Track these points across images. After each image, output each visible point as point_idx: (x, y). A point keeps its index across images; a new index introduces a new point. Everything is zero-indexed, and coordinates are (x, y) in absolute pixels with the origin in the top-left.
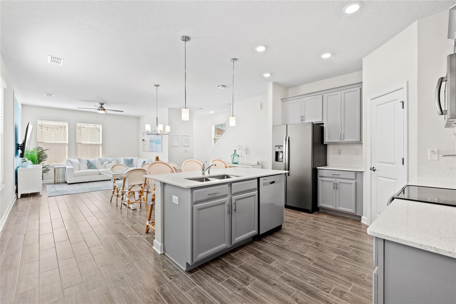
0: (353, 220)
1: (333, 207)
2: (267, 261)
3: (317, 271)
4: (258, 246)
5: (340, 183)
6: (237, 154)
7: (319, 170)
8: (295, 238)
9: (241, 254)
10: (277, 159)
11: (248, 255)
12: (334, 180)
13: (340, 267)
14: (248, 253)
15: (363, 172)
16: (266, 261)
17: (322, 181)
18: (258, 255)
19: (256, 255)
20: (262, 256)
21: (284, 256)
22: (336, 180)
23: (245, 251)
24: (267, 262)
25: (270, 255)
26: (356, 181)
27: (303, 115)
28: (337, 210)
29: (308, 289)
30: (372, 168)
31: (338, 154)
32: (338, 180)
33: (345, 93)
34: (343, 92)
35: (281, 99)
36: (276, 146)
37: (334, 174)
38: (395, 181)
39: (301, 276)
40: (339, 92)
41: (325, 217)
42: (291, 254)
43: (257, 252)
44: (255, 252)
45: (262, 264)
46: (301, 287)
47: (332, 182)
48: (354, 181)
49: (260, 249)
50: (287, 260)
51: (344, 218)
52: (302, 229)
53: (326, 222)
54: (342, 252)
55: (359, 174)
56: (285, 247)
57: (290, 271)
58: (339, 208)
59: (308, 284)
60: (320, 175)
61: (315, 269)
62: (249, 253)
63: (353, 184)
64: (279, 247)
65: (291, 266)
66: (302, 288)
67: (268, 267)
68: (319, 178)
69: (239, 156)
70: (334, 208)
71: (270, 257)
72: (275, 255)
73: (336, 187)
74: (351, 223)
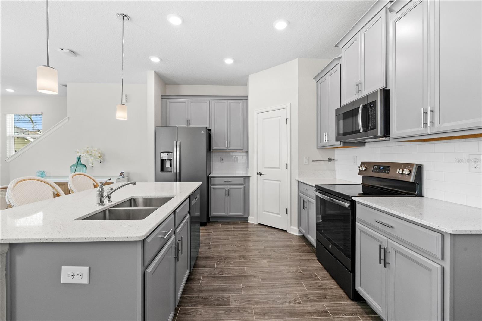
0: (241, 222)
1: (224, 213)
2: (224, 303)
3: (272, 286)
4: (195, 289)
5: (231, 189)
6: (83, 162)
7: (212, 178)
8: (220, 259)
9: (185, 313)
10: (163, 169)
11: (196, 310)
12: (225, 187)
13: (279, 271)
14: (192, 306)
15: (249, 177)
16: (221, 304)
17: (214, 189)
18: (206, 302)
19: (205, 304)
20: (212, 301)
21: (232, 286)
22: (227, 187)
23: (186, 306)
24: (225, 305)
25: (218, 294)
26: (244, 185)
27: (189, 118)
28: (228, 216)
29: (287, 311)
30: (258, 173)
31: (221, 161)
32: (229, 187)
33: (230, 103)
34: (229, 101)
35: (161, 95)
36: (161, 152)
37: (225, 181)
38: (280, 182)
39: (269, 301)
40: (226, 101)
41: (220, 226)
42: (235, 280)
43: (201, 298)
44: (198, 299)
45: (224, 312)
46: (280, 312)
47: (224, 189)
48: (243, 186)
49: (200, 291)
50: (238, 290)
51: (235, 222)
52: (215, 246)
53: (226, 231)
54: (266, 255)
55: (246, 179)
56: (222, 275)
57: (255, 301)
58: (231, 213)
59: (281, 306)
60: (212, 183)
61: (268, 285)
62: (194, 305)
63: (242, 189)
64: (216, 278)
65: (250, 295)
66: (282, 314)
67: (233, 311)
68: (211, 186)
69: (86, 166)
70: (226, 215)
71: (221, 296)
72: (223, 290)
73: (227, 193)
74: (243, 225)
